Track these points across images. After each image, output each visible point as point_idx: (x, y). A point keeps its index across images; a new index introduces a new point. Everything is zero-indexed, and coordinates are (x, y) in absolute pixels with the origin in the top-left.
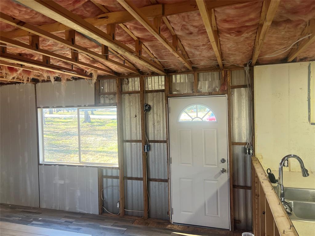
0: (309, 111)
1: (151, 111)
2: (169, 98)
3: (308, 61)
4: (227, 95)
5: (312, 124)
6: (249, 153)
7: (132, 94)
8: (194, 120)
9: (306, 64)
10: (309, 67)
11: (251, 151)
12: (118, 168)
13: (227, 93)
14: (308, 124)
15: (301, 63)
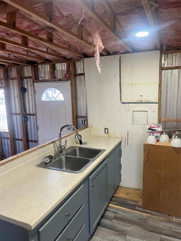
0: (121, 94)
1: (27, 92)
2: (34, 83)
3: (119, 54)
4: (70, 81)
5: (123, 103)
6: (85, 124)
7: (15, 80)
8: (51, 100)
9: (117, 56)
10: (120, 59)
11: (86, 123)
12: (8, 133)
13: (70, 80)
14: (120, 103)
15: (115, 56)
